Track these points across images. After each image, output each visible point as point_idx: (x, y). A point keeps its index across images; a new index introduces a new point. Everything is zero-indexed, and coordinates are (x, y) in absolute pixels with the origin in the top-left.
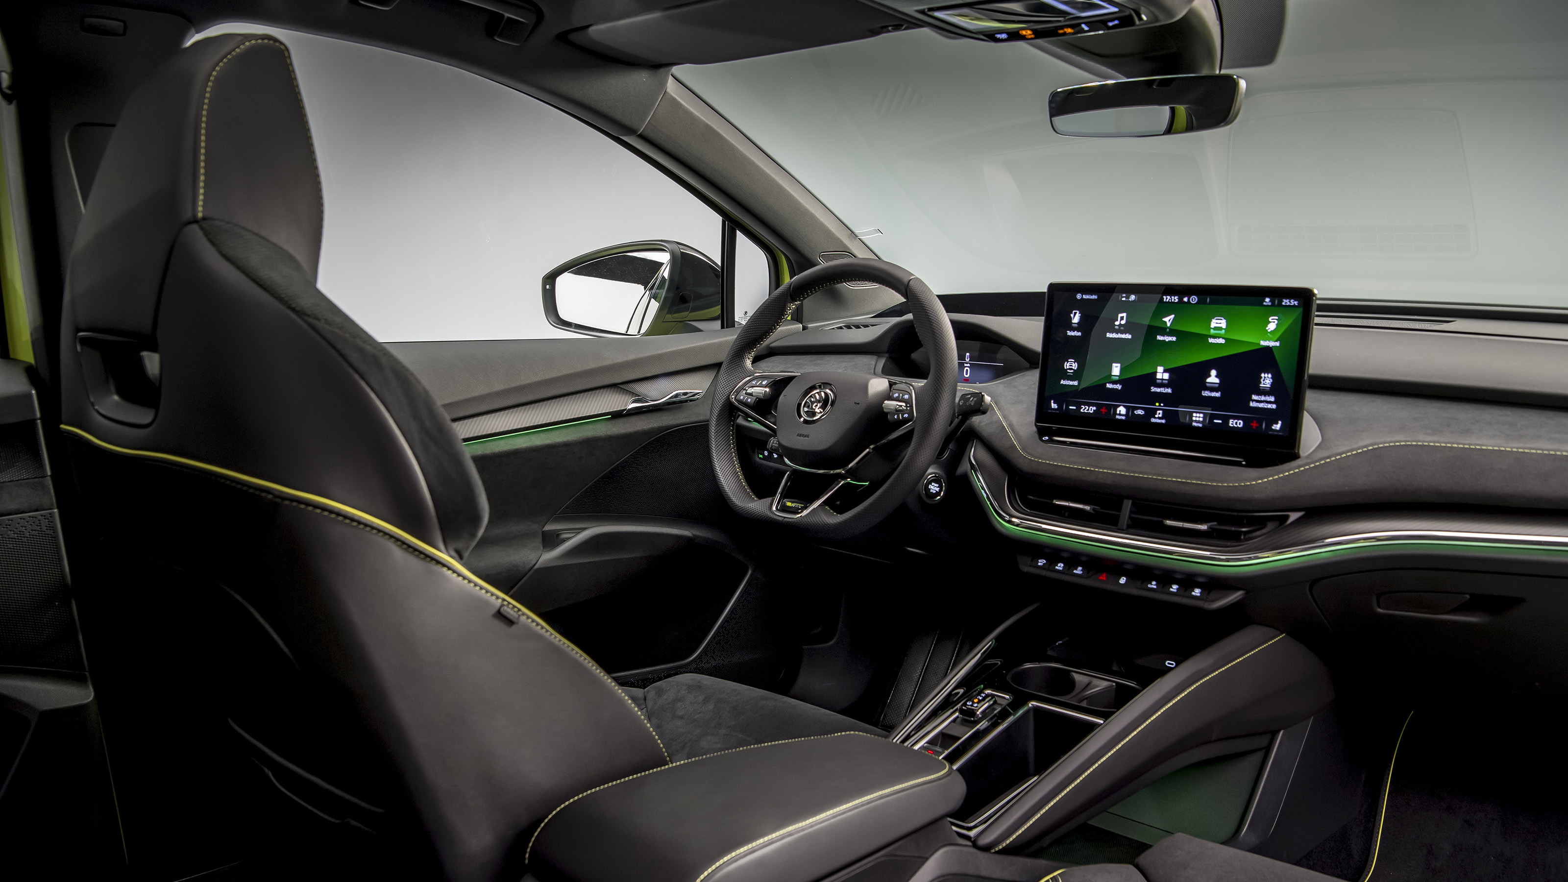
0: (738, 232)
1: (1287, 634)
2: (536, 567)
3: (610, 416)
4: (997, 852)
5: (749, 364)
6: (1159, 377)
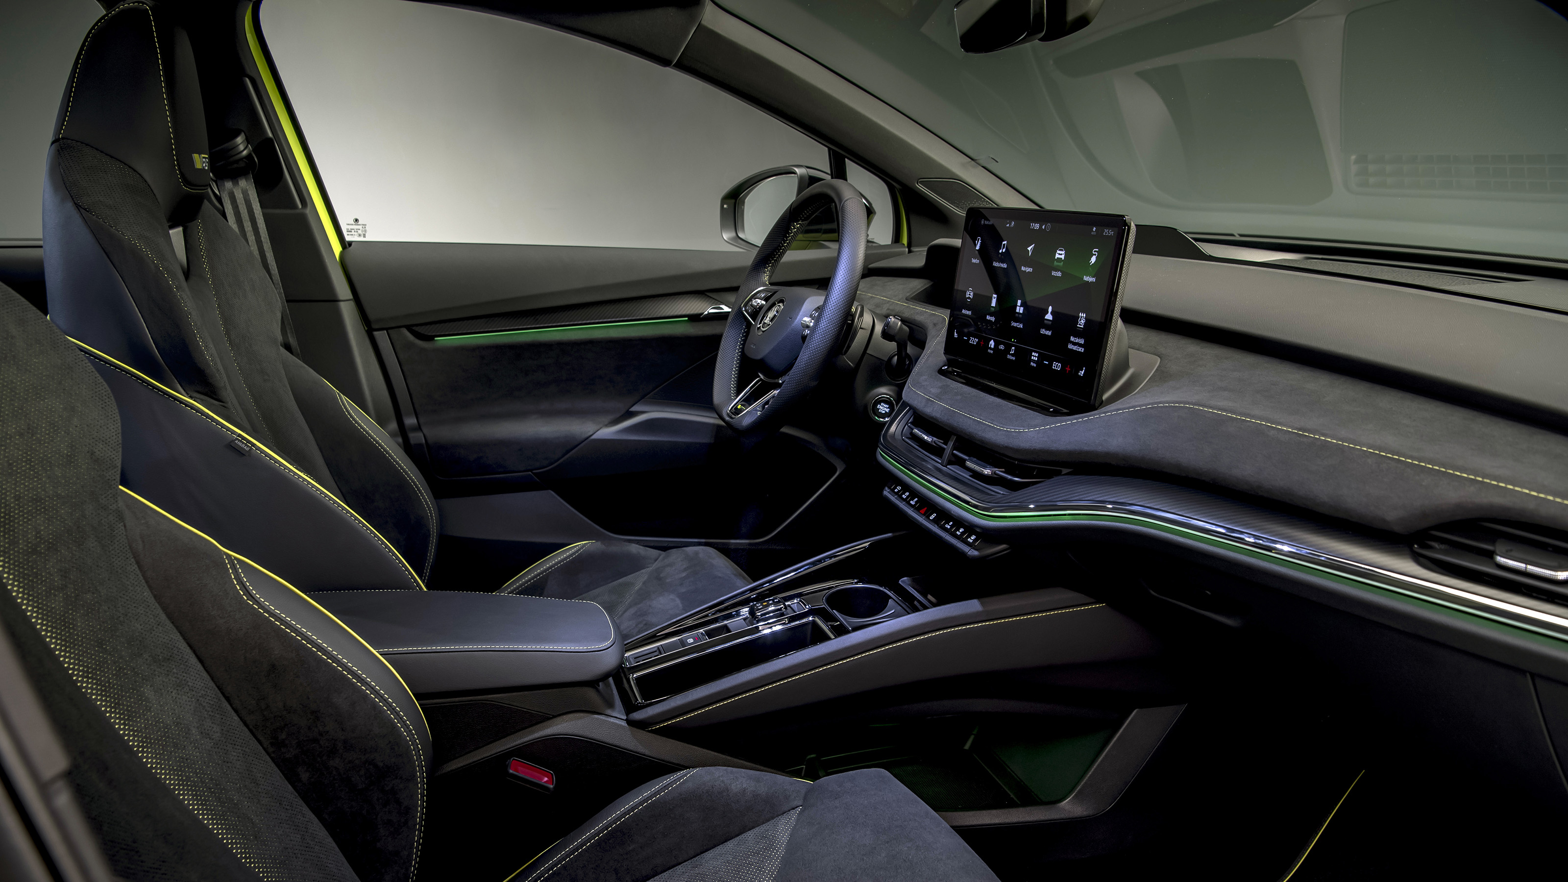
0: (846, 159)
1: (1107, 604)
2: (593, 437)
3: (687, 319)
4: (652, 732)
5: (766, 278)
6: (1017, 311)
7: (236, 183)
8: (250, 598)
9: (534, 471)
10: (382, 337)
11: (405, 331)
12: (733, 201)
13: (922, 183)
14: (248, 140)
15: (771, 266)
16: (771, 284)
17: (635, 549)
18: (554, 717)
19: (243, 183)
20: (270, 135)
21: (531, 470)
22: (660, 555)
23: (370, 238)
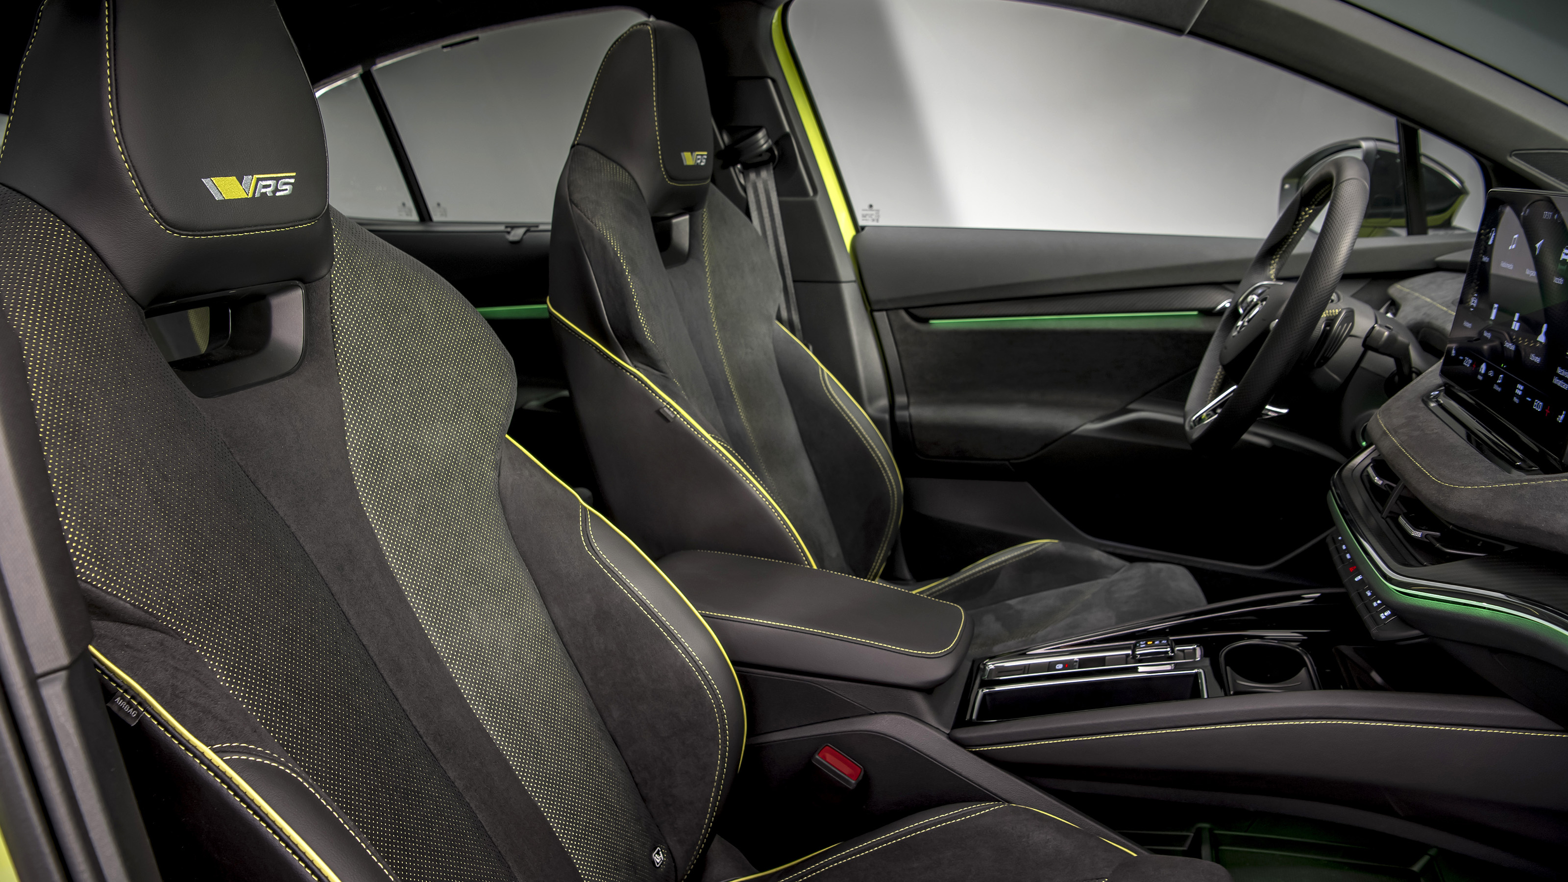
2: (1074, 433)
3: (1197, 312)
4: (975, 753)
5: (1272, 272)
6: (1513, 328)
7: (758, 174)
8: (591, 549)
9: (1011, 461)
10: (882, 317)
11: (903, 314)
12: (1296, 181)
13: (1517, 156)
14: (769, 135)
15: (1280, 258)
16: (1278, 279)
17: (1097, 555)
18: (876, 713)
19: (764, 174)
20: (787, 129)
21: (1008, 460)
22: (1124, 566)
23: (882, 222)
